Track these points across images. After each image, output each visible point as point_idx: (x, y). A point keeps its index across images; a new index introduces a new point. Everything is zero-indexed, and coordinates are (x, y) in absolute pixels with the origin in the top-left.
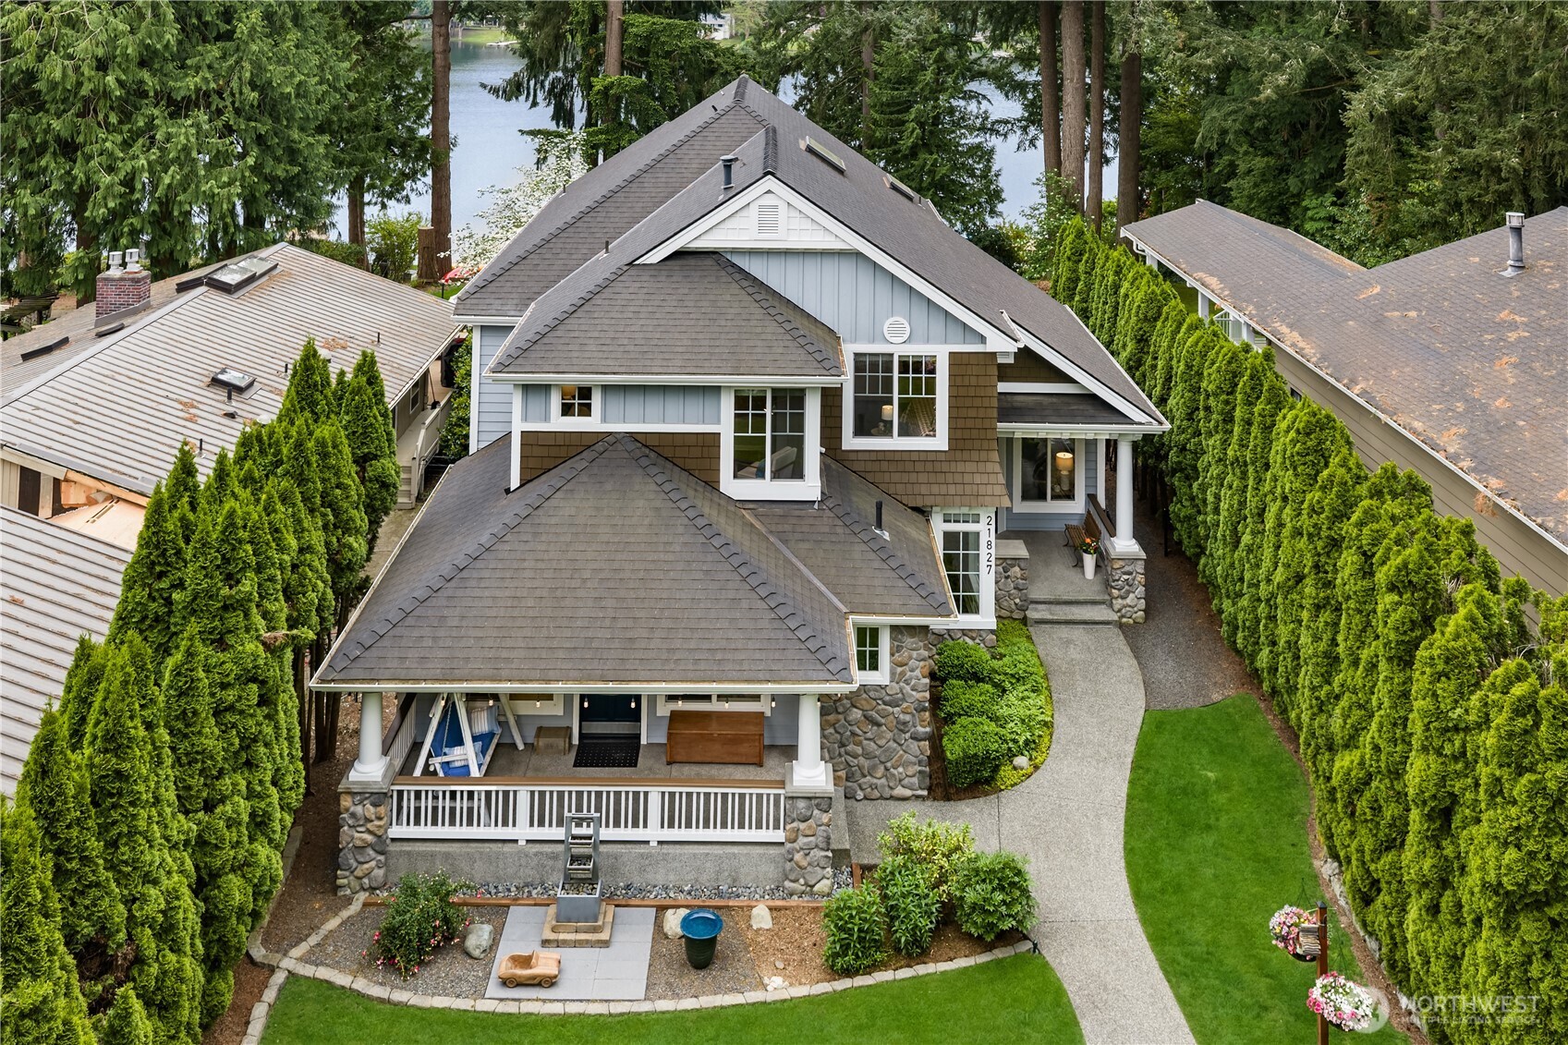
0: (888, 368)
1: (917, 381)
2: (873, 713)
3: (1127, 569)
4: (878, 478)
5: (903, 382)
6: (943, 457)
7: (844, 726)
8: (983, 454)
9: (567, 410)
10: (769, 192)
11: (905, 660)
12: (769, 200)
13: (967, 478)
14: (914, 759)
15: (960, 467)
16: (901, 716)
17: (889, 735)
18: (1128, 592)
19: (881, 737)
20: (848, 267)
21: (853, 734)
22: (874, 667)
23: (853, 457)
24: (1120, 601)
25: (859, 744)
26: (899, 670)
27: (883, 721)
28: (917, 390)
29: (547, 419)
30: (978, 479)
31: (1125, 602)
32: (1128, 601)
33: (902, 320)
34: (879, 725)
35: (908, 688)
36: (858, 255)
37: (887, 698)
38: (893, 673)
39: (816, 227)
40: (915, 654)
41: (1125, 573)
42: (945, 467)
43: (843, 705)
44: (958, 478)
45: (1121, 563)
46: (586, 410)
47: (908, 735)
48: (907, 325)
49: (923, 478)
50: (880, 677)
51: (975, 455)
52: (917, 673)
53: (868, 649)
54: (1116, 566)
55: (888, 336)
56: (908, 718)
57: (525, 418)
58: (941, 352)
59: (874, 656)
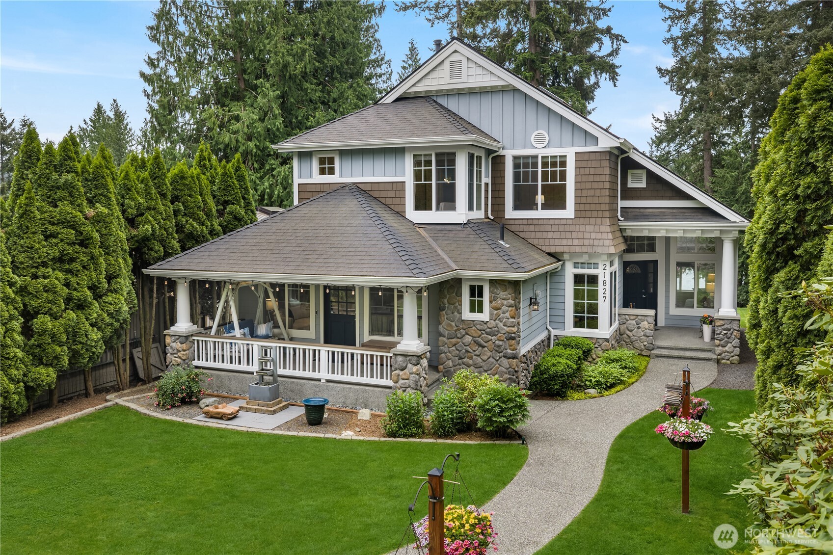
0: (535, 165)
1: (554, 173)
2: (479, 339)
3: (726, 326)
4: (527, 235)
5: (545, 174)
6: (570, 222)
7: (461, 346)
8: (599, 221)
9: (322, 172)
10: (455, 51)
11: (499, 306)
12: (455, 57)
13: (587, 235)
14: (505, 370)
15: (582, 228)
16: (497, 342)
17: (489, 354)
18: (728, 342)
19: (484, 355)
20: (508, 99)
21: (467, 351)
22: (481, 310)
23: (512, 222)
24: (720, 348)
25: (471, 358)
26: (495, 312)
27: (485, 344)
28: (554, 179)
29: (311, 176)
30: (593, 236)
31: (724, 349)
32: (727, 348)
33: (544, 133)
34: (484, 347)
35: (501, 325)
36: (516, 90)
37: (488, 330)
38: (491, 314)
39: (485, 72)
40: (505, 302)
41: (724, 330)
42: (572, 228)
43: (460, 333)
44: (580, 235)
45: (722, 322)
46: (331, 171)
47: (501, 354)
48: (546, 135)
49: (557, 235)
50: (485, 316)
51: (593, 221)
52: (507, 314)
53: (476, 299)
54: (717, 324)
55: (534, 144)
56: (501, 343)
57: (300, 177)
58: (570, 153)
59: (481, 304)
